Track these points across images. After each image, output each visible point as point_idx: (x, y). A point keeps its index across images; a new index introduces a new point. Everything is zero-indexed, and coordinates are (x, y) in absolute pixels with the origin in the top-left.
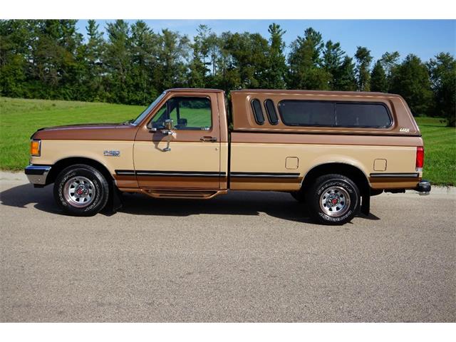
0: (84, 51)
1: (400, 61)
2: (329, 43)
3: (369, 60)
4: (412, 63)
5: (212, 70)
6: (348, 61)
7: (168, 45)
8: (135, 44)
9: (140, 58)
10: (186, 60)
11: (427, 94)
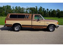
0: (12, 10)
1: (52, 10)
2: (43, 8)
3: (48, 10)
4: (54, 10)
5: (28, 12)
6: (46, 10)
7: (23, 9)
8: (19, 9)
9: (19, 11)
10: (25, 11)
11: (56, 14)
